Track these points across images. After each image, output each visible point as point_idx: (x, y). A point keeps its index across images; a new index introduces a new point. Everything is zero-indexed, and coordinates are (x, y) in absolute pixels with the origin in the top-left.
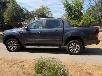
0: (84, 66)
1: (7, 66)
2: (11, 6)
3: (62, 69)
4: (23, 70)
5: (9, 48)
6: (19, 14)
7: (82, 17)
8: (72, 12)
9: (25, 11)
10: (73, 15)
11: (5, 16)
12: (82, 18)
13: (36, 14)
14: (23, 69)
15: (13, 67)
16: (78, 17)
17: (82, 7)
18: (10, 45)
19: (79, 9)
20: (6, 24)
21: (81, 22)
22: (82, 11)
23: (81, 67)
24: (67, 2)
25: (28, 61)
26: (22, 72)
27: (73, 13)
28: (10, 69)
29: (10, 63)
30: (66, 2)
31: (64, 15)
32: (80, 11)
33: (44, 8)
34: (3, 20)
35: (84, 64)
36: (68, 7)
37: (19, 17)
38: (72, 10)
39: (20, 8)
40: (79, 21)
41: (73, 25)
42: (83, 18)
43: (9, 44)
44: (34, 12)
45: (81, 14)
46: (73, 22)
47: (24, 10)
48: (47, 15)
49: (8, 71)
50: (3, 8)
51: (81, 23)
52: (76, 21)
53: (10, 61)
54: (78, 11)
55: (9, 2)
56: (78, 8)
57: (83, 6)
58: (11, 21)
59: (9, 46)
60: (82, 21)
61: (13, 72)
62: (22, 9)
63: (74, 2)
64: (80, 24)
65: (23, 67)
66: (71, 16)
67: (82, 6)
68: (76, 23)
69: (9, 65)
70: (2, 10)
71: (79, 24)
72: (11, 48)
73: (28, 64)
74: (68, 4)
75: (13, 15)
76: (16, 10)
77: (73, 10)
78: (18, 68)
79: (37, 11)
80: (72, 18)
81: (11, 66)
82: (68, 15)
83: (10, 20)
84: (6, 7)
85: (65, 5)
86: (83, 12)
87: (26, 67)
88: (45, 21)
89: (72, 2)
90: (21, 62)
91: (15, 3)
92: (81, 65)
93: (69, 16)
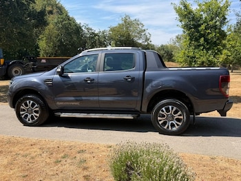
0: (234, 167)
1: (48, 160)
2: (56, 21)
3: (181, 175)
4: (86, 173)
5: (23, 116)
6: (72, 38)
7: (224, 42)
8: (198, 32)
9: (86, 31)
10: (202, 39)
11: (42, 44)
12: (224, 46)
13: (111, 38)
14: (85, 169)
15: (62, 163)
16: (215, 43)
17: (225, 19)
18: (24, 110)
19: (218, 23)
20: (44, 61)
21: (223, 56)
22: (225, 28)
23: (226, 168)
24: (186, 7)
25: (96, 150)
26: (82, 175)
27: (202, 32)
28: (55, 168)
29: (54, 155)
30: (183, 8)
31: (177, 38)
32: (220, 29)
33: (129, 24)
34: (38, 54)
35: (234, 163)
36: (189, 18)
37: (72, 45)
38: (200, 26)
39: (76, 25)
40: (216, 54)
41: (203, 62)
42: (228, 46)
43: (22, 107)
44: (107, 33)
45: (223, 35)
46: (203, 56)
47: (83, 28)
48: (135, 39)
49: (52, 173)
50: (37, 26)
51: (222, 58)
52: (210, 52)
53: (55, 150)
54: (215, 27)
55: (51, 12)
56: (214, 21)
57: (226, 17)
58: (56, 55)
59: (21, 113)
60: (225, 51)
61: (61, 175)
62: (80, 27)
63: (204, 7)
64: (221, 60)
65: (85, 165)
66: (197, 40)
67: (223, 16)
68: (210, 59)
69: (53, 160)
70: (35, 30)
71: (216, 60)
72: (27, 116)
73: (96, 157)
74: (190, 12)
75: (60, 40)
76: (67, 29)
77: (203, 27)
78: (72, 168)
79: (112, 30)
80: (199, 46)
81: (57, 162)
82: (188, 38)
83: (52, 54)
84: (45, 24)
85: (181, 14)
86: (226, 31)
87: (92, 163)
88: (103, 54)
89: (198, 8)
90: (79, 153)
91: (65, 14)
92: (227, 165)
93: (191, 39)
